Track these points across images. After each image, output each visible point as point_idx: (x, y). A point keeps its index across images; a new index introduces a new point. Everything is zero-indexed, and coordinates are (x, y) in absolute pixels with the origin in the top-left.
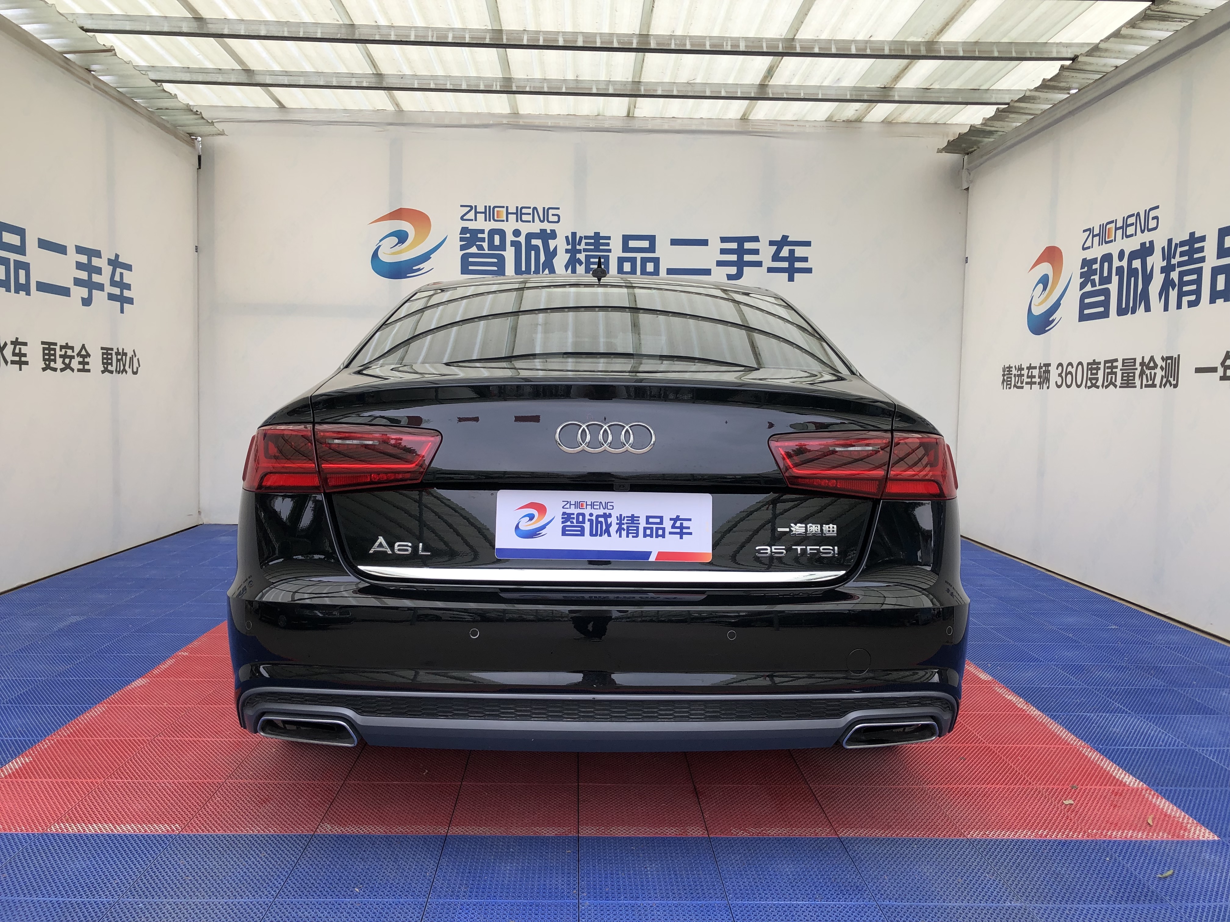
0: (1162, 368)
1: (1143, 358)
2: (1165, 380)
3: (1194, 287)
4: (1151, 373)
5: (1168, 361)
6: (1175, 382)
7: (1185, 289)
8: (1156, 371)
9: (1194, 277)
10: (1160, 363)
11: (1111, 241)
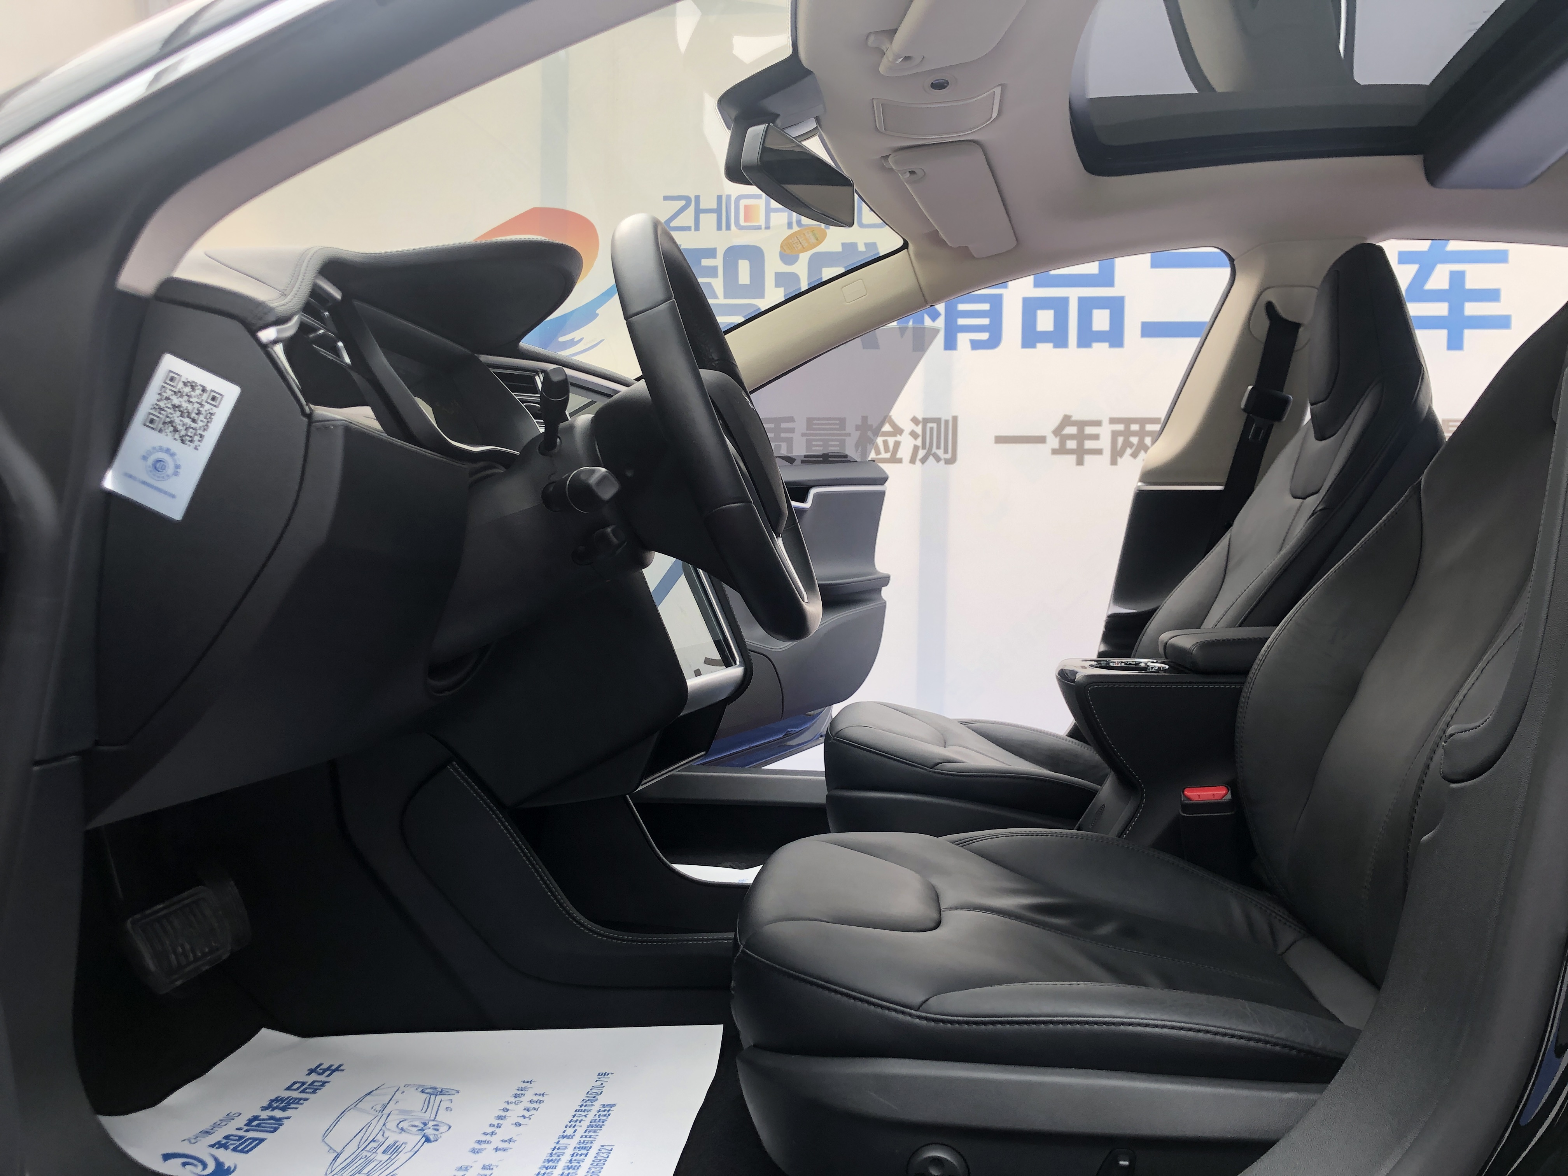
0: (914, 434)
1: (865, 419)
2: (921, 453)
3: (986, 321)
4: (885, 443)
5: (929, 425)
6: (949, 456)
7: (961, 322)
8: (898, 438)
9: (986, 307)
10: (907, 426)
11: (759, 228)
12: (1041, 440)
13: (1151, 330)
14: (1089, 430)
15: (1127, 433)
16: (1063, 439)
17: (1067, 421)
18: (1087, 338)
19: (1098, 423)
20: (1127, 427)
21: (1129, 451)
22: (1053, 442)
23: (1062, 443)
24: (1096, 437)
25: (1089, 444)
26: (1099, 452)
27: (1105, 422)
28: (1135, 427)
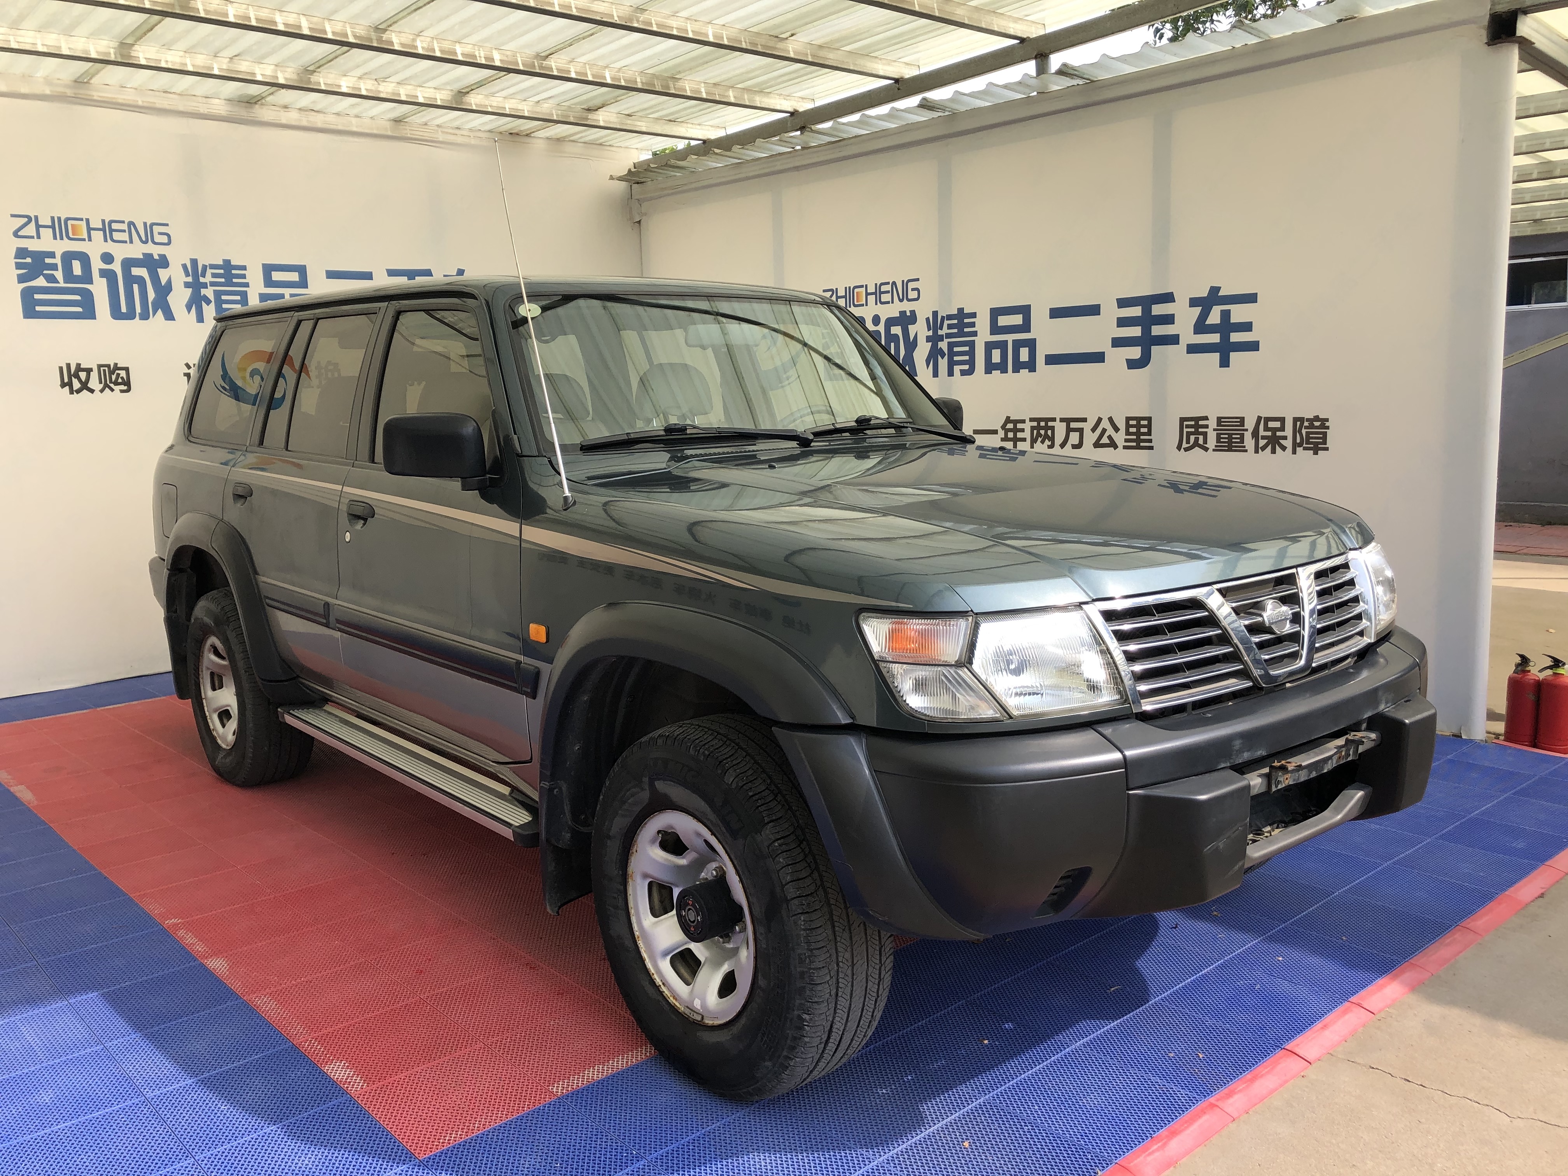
3: (967, 358)
9: (967, 349)
12: (995, 432)
13: (1052, 360)
14: (1019, 426)
15: (1039, 428)
16: (1007, 431)
17: (1008, 420)
18: (1018, 366)
19: (1023, 421)
20: (1039, 424)
21: (1040, 439)
22: (1001, 434)
23: (1006, 434)
24: (1023, 430)
25: (1020, 435)
26: (1024, 440)
27: (1027, 421)
28: (1043, 424)
